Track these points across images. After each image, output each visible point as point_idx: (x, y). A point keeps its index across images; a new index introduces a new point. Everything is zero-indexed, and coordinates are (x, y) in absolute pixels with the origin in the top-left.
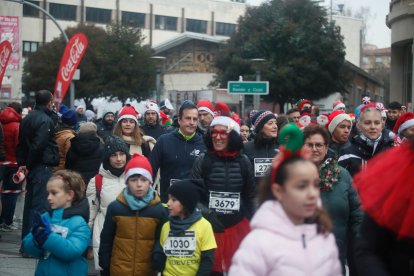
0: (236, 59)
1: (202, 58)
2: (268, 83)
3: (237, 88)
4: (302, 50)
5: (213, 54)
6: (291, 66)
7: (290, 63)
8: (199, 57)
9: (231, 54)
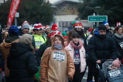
0: (87, 7)
1: (70, 9)
2: (107, 16)
3: (92, 19)
4: (117, 3)
5: (75, 7)
6: (112, 10)
7: (112, 9)
8: (69, 9)
9: (85, 5)
